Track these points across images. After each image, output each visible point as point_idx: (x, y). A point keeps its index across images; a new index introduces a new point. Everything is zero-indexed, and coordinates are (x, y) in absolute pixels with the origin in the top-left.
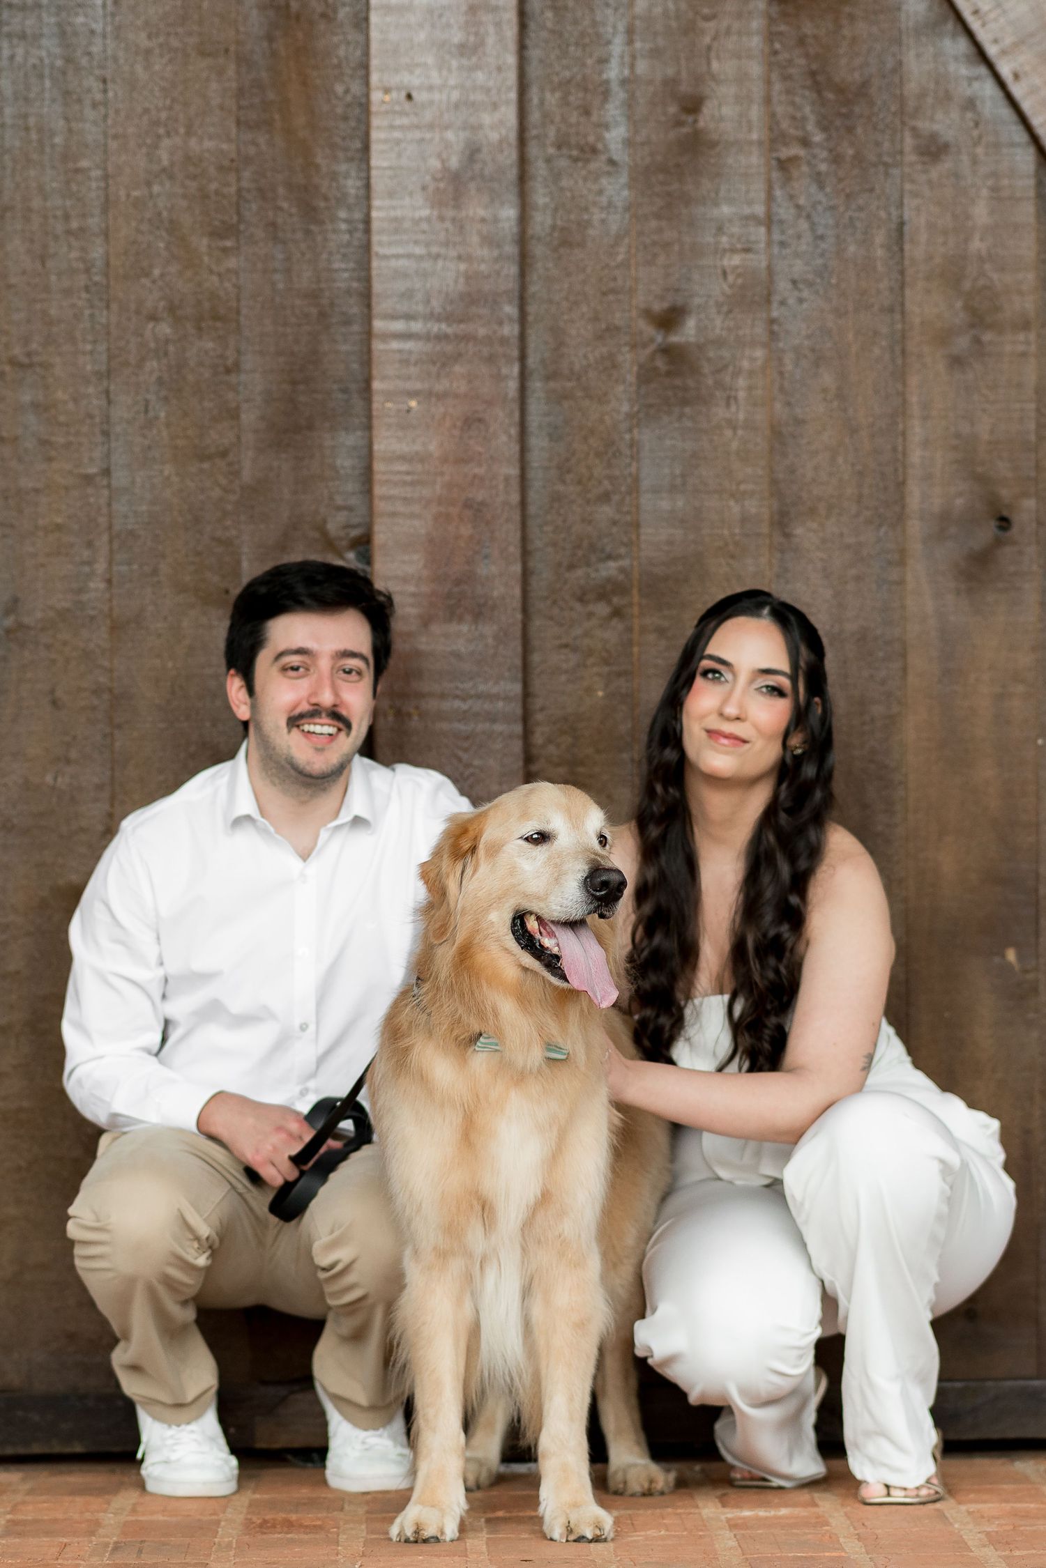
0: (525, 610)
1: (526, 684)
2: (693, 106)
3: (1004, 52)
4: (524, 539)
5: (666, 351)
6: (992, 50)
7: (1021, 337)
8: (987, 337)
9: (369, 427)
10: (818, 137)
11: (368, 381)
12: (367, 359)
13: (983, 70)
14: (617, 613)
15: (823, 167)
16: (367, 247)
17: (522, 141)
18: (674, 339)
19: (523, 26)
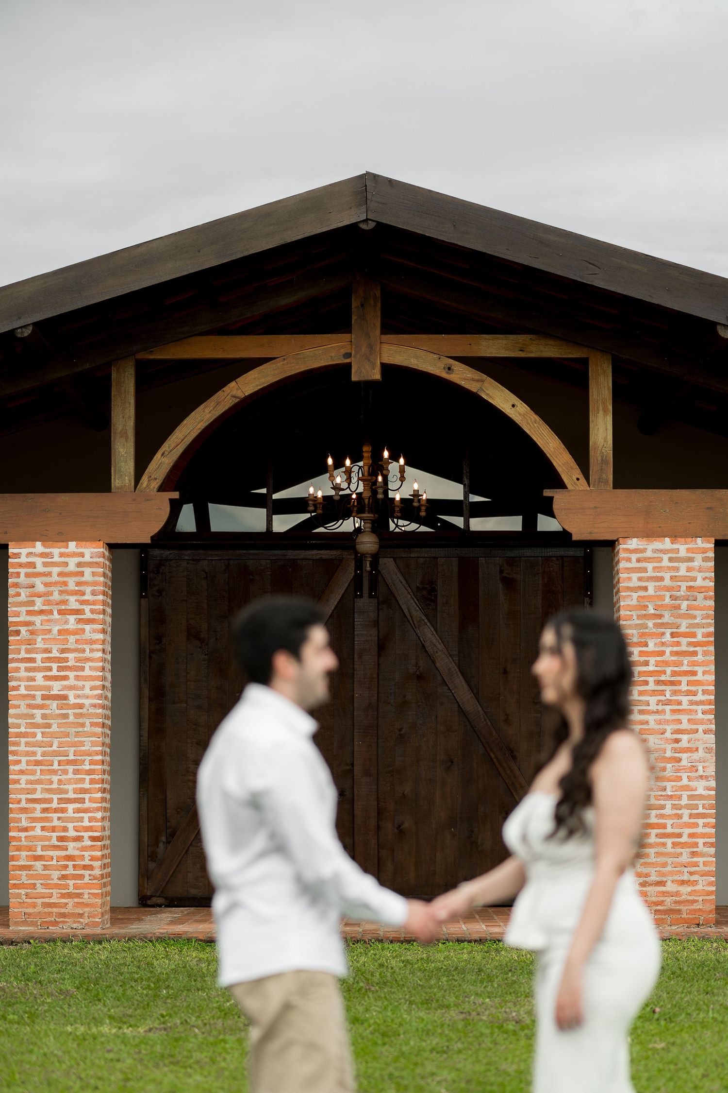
0: (378, 775)
1: (377, 787)
2: (404, 696)
3: (453, 689)
4: (377, 764)
5: (400, 735)
6: (451, 688)
7: (455, 733)
8: (450, 733)
9: (354, 746)
10: (424, 701)
11: (354, 739)
12: (353, 736)
13: (450, 691)
14: (392, 776)
15: (424, 706)
16: (354, 718)
17: (378, 701)
18: (401, 733)
19: (378, 684)
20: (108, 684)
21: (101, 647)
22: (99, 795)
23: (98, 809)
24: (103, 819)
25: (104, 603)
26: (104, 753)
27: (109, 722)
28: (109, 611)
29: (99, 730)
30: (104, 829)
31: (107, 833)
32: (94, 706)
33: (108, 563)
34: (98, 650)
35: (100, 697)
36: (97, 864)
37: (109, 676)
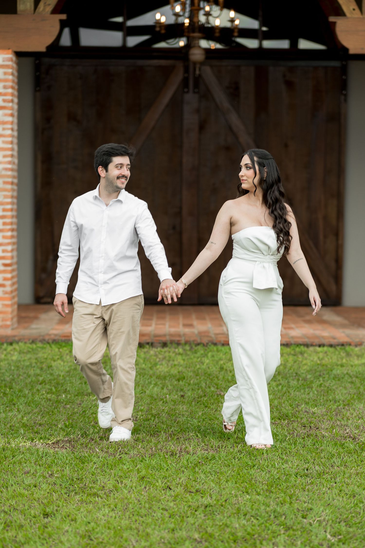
20: (15, 153)
21: (9, 126)
22: (9, 234)
23: (8, 244)
24: (12, 251)
25: (12, 95)
26: (12, 203)
27: (16, 181)
28: (16, 100)
29: (9, 187)
30: (12, 258)
31: (15, 260)
32: (6, 169)
33: (15, 66)
34: (8, 129)
35: (10, 163)
36: (8, 283)
37: (16, 147)
